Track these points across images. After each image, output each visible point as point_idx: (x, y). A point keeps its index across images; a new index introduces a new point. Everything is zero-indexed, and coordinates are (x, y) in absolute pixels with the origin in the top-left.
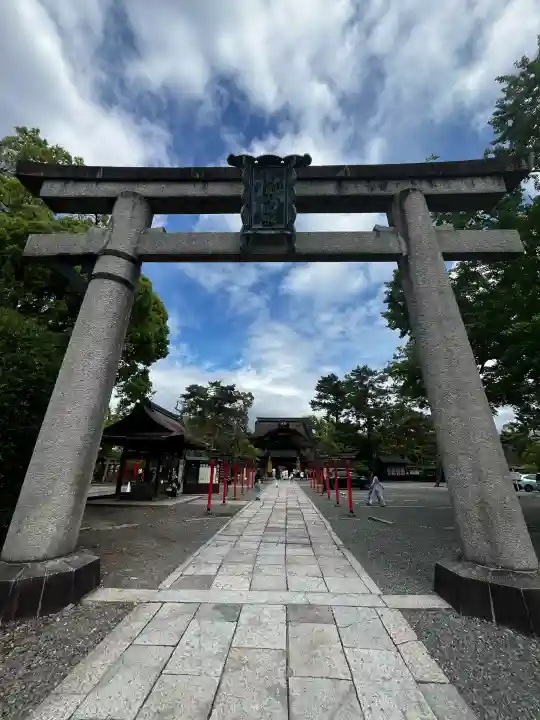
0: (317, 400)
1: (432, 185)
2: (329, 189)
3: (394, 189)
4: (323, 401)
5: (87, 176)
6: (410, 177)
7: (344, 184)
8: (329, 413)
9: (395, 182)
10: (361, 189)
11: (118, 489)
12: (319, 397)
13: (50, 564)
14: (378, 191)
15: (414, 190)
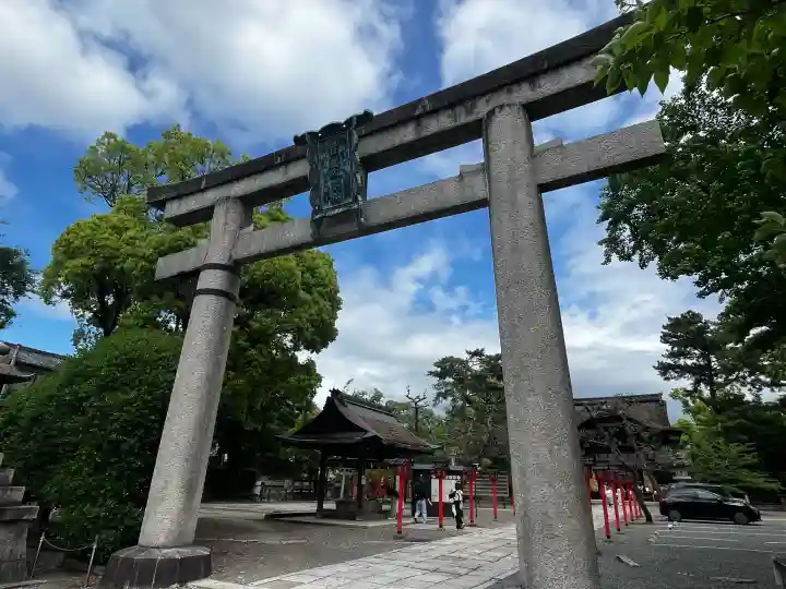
0: (669, 361)
1: (533, 86)
2: (408, 134)
3: (482, 108)
4: (682, 362)
5: (194, 189)
6: (506, 85)
7: (425, 121)
8: (697, 382)
9: (484, 99)
10: (443, 122)
11: (320, 505)
12: (672, 355)
13: (165, 551)
14: (463, 119)
15: (501, 107)
